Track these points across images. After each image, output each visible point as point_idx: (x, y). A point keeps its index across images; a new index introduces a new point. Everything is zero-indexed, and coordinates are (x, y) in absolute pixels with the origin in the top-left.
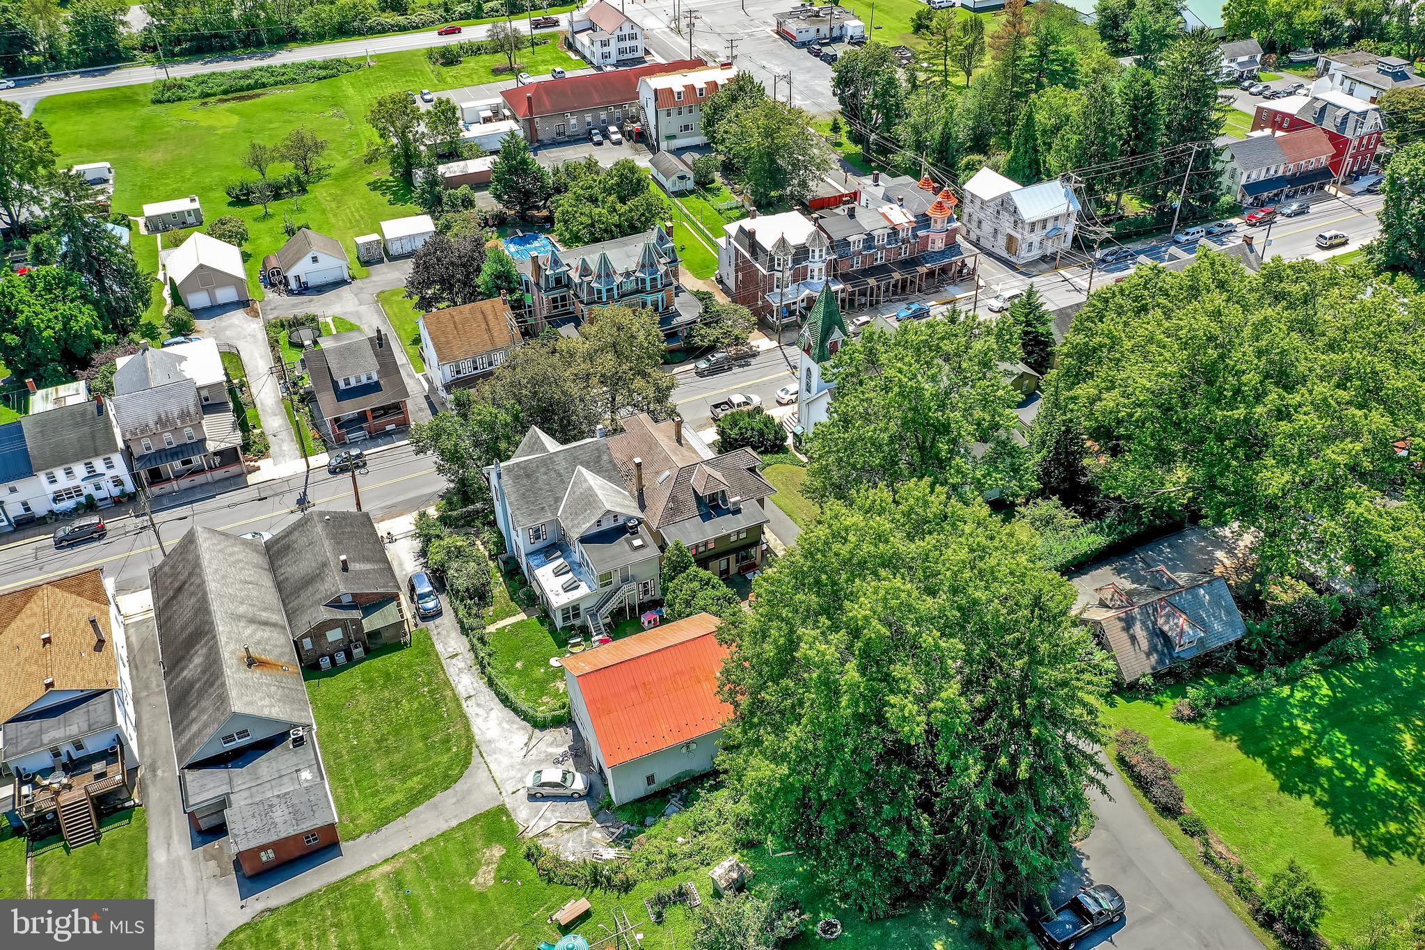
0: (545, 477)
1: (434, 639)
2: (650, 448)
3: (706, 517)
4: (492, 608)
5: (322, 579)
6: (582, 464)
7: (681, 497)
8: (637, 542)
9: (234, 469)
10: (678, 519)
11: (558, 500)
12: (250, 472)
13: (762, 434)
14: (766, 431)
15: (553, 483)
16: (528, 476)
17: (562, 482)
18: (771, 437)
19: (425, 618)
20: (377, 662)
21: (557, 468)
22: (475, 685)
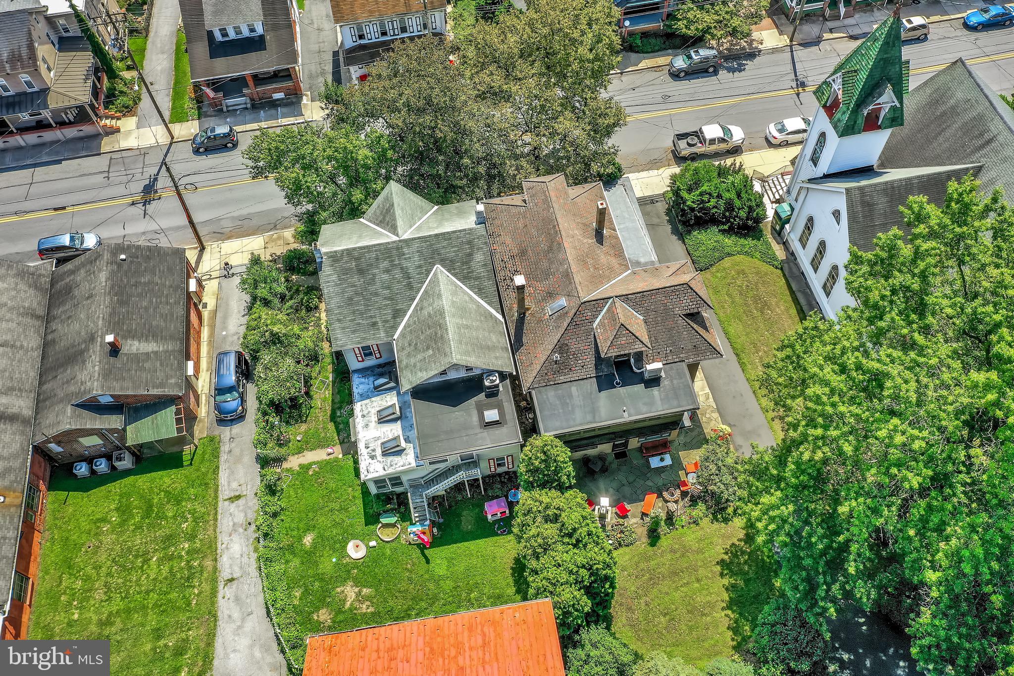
0: (385, 277)
1: (223, 457)
2: (550, 249)
3: (605, 383)
4: (304, 427)
5: (84, 362)
6: (443, 262)
7: (574, 346)
8: (492, 415)
9: (87, 129)
10: (562, 378)
11: (398, 314)
12: (107, 134)
13: (730, 206)
14: (737, 203)
15: (396, 287)
16: (361, 272)
17: (410, 286)
18: (742, 214)
19: (221, 422)
20: (142, 481)
21: (405, 264)
22: (245, 560)
